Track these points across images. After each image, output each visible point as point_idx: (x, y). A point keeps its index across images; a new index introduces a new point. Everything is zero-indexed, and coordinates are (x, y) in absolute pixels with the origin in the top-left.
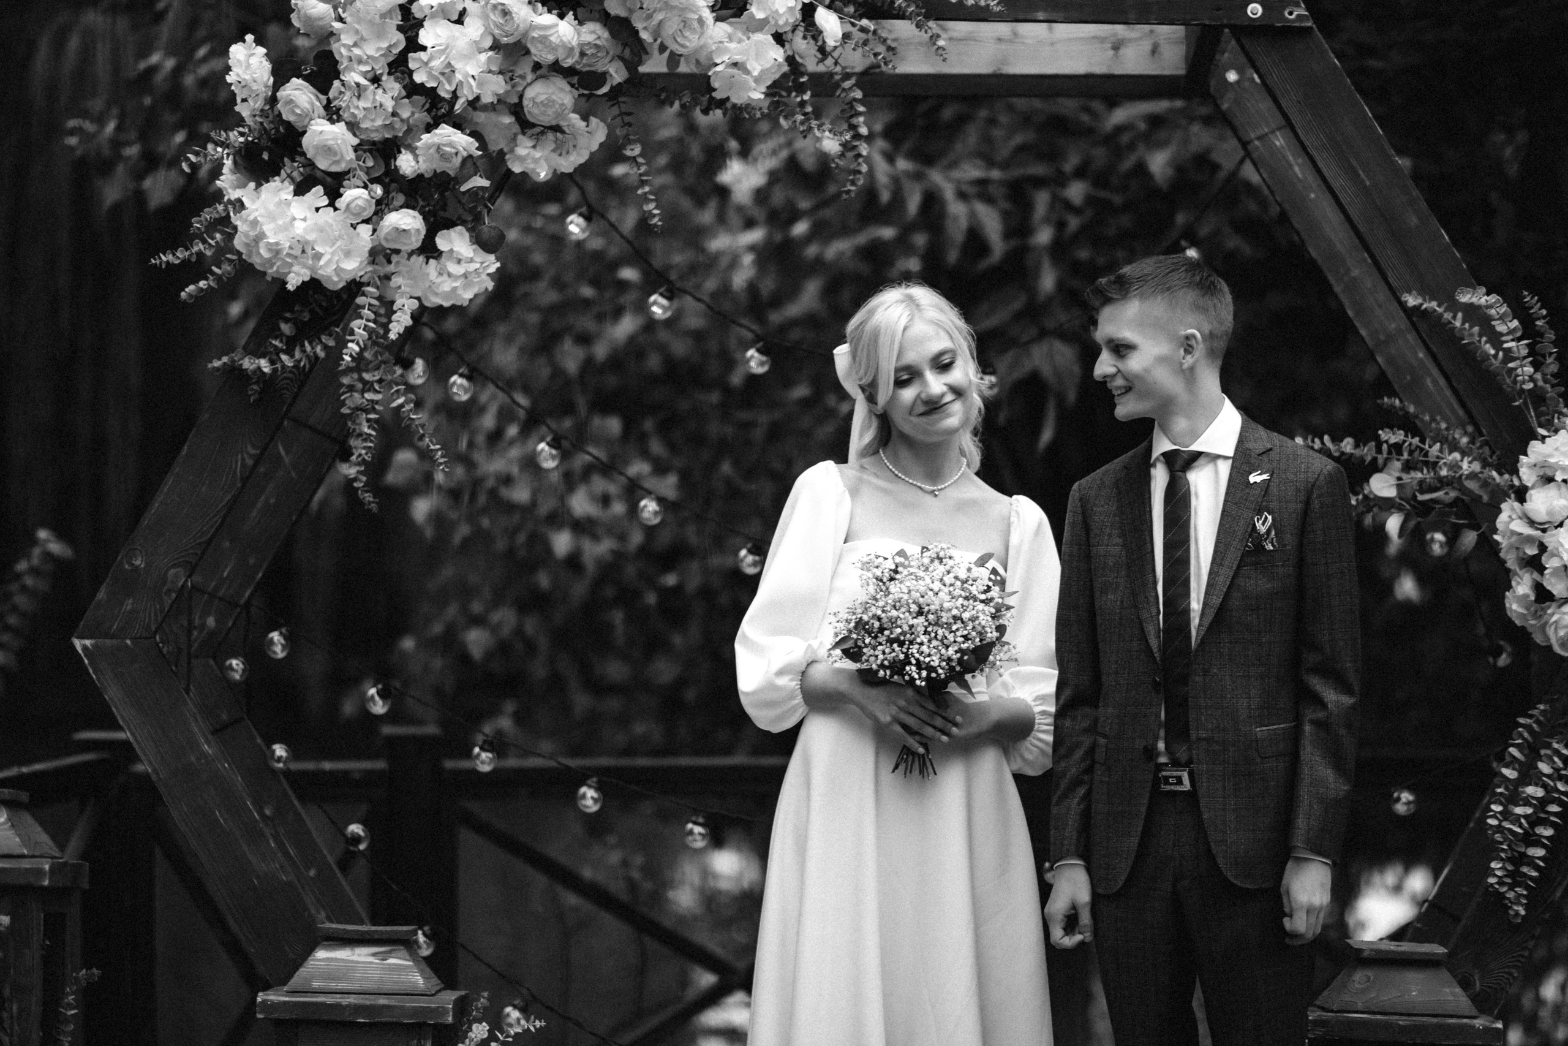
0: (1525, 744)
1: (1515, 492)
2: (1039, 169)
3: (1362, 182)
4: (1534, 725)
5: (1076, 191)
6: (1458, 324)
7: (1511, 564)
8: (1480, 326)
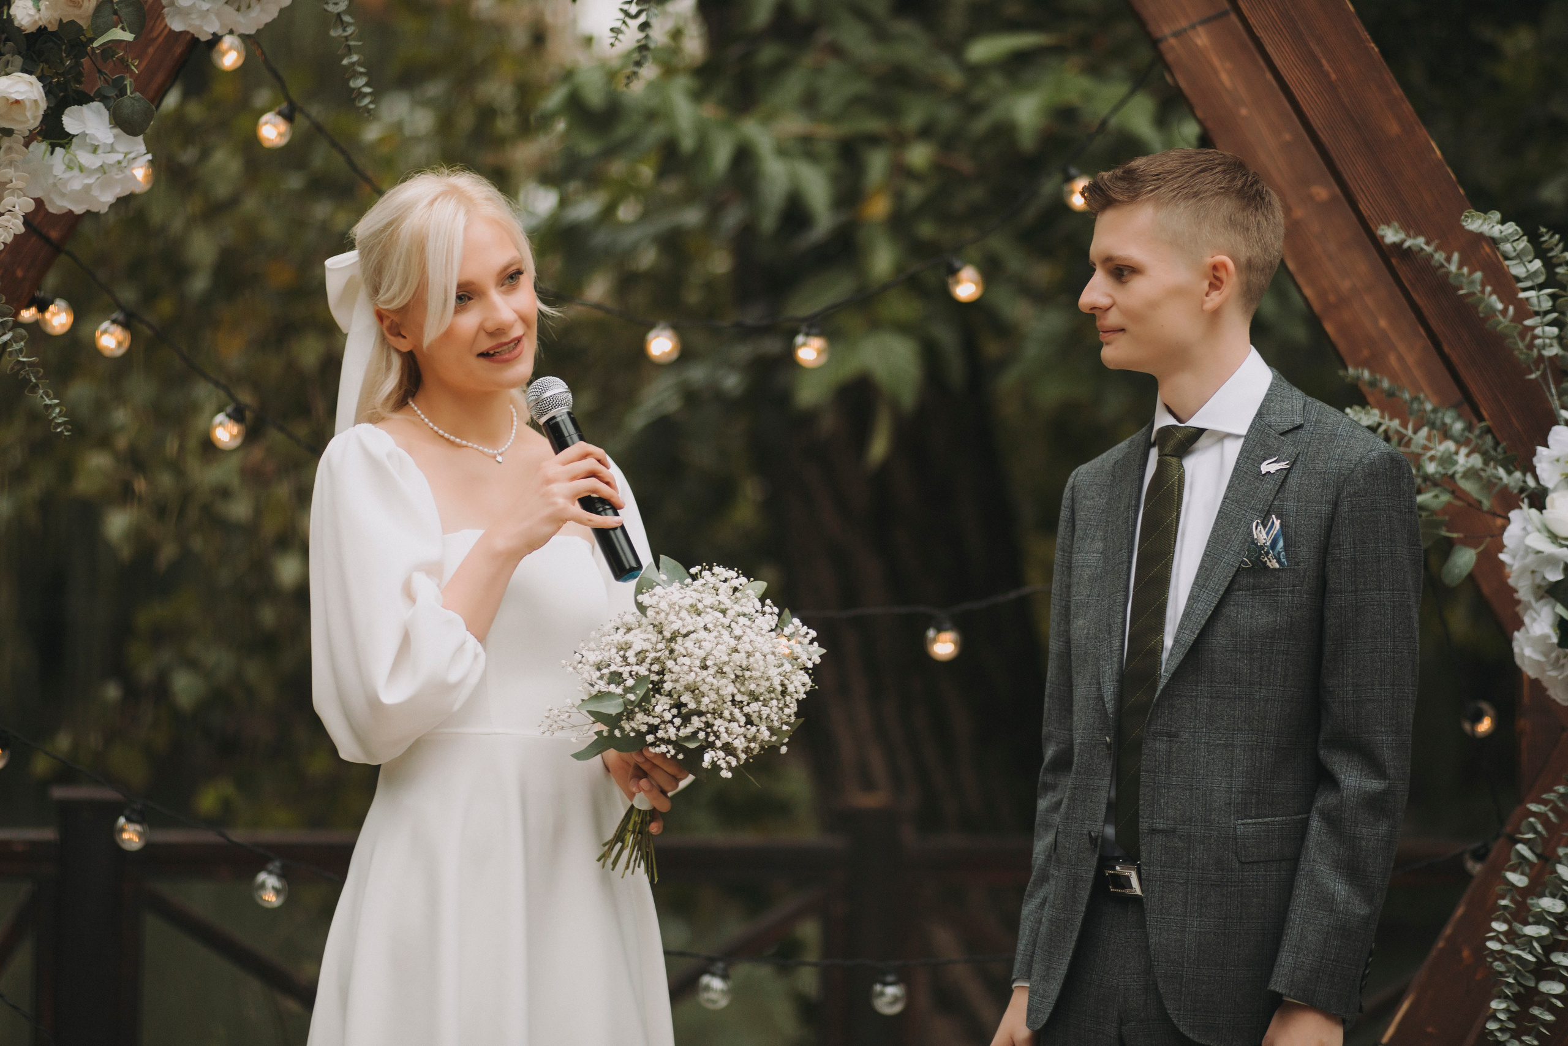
0: (1539, 840)
1: (1528, 497)
2: (873, 124)
3: (1327, 75)
4: (1551, 815)
5: (919, 155)
6: (1453, 268)
7: (1524, 593)
8: (1483, 270)
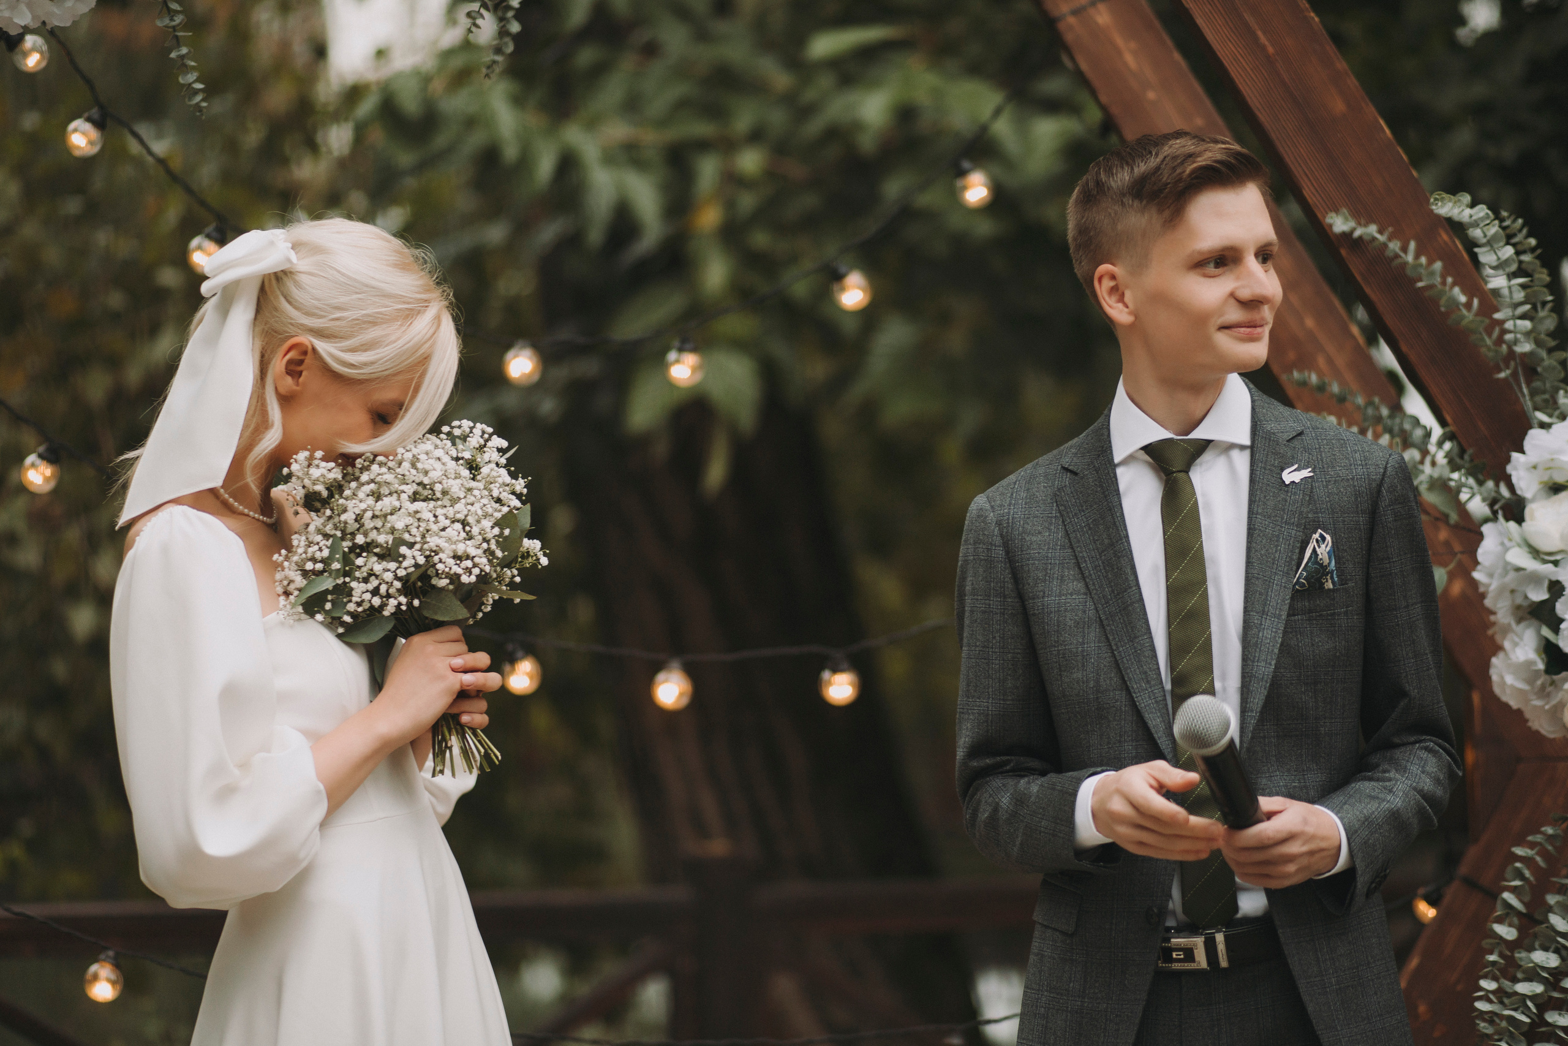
0: (1527, 887)
1: (1502, 508)
2: (702, 129)
4: (1538, 859)
5: (750, 161)
6: (1410, 258)
7: (1503, 614)
